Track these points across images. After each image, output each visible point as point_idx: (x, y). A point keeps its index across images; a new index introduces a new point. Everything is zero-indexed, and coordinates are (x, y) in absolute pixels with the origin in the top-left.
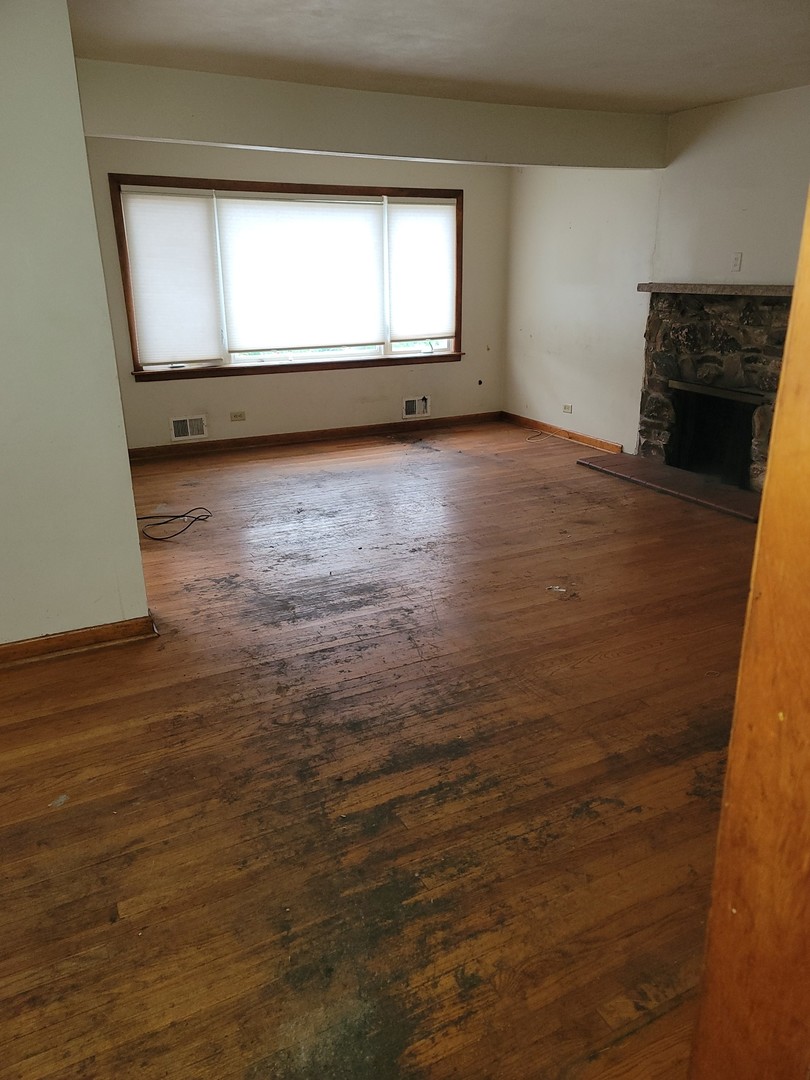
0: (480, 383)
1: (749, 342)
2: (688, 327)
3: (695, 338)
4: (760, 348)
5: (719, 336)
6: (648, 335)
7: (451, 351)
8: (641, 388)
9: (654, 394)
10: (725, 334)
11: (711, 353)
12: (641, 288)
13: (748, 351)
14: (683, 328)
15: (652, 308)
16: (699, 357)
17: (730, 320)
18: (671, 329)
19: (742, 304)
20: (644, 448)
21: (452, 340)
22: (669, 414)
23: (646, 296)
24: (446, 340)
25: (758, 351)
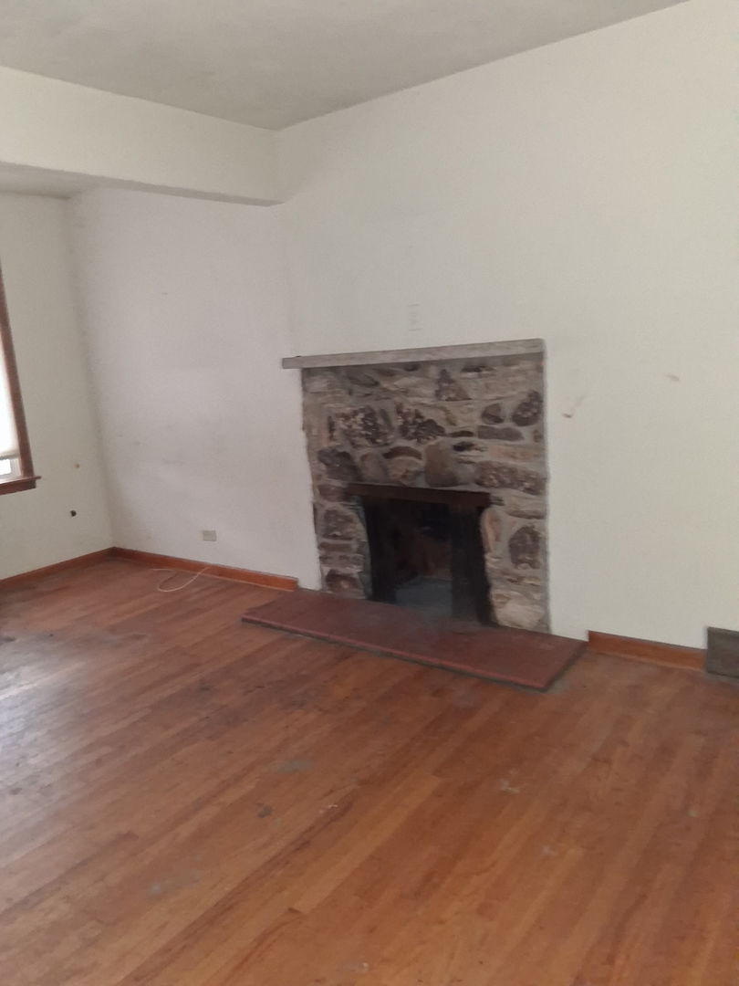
0: (73, 514)
1: (453, 424)
2: (362, 410)
3: (376, 426)
4: (471, 430)
5: (410, 419)
6: (307, 427)
7: (18, 475)
8: (311, 499)
9: (329, 505)
10: (418, 415)
11: (402, 443)
12: (286, 363)
13: (455, 435)
14: (355, 413)
15: (305, 390)
16: (386, 450)
17: (422, 397)
18: (338, 416)
19: (434, 372)
20: (332, 579)
21: (17, 461)
22: (358, 530)
23: (294, 375)
24: (8, 460)
25: (469, 434)
